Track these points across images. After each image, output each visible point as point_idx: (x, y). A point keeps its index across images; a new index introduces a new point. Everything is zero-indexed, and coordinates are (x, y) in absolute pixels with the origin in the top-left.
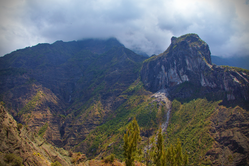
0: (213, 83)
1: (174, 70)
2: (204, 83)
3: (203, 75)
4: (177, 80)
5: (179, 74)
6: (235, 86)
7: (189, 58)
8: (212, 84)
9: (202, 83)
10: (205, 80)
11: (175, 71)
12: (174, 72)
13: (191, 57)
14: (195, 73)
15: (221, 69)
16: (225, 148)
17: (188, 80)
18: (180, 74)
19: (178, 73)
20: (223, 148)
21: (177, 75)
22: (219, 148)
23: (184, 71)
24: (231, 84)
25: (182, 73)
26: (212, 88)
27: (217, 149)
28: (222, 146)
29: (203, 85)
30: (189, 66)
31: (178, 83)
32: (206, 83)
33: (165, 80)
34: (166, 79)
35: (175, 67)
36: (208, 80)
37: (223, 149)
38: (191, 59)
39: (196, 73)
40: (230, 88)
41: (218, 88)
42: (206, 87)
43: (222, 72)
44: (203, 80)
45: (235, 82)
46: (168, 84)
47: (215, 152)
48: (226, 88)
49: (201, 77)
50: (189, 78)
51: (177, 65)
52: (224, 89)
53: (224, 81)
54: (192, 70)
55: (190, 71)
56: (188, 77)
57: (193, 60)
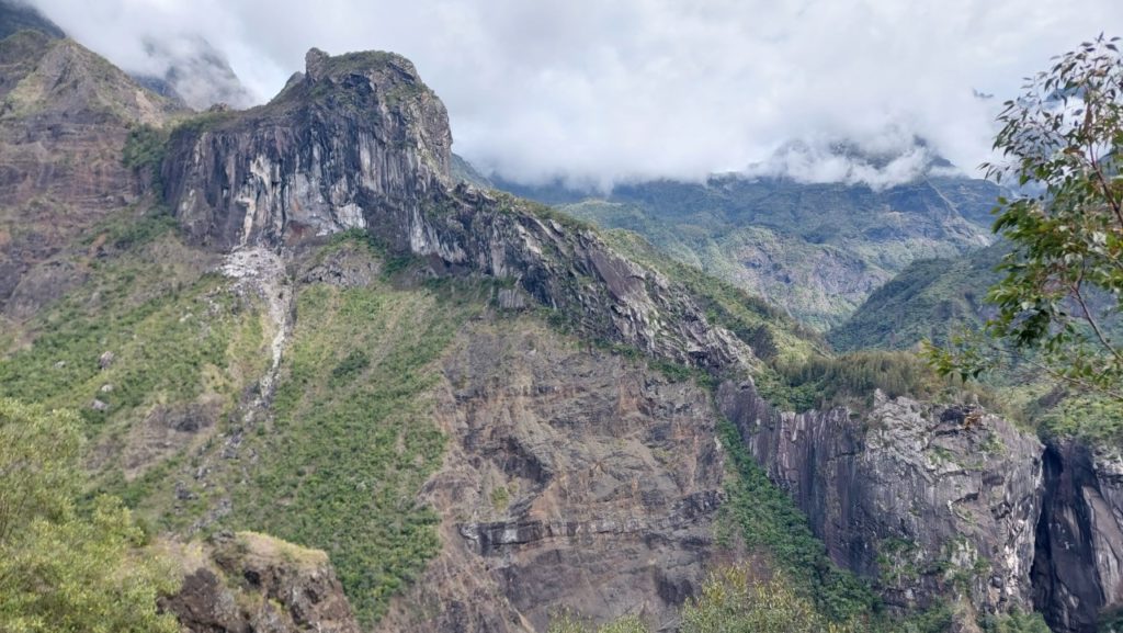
0: (455, 245)
1: (308, 178)
2: (422, 244)
3: (422, 212)
4: (318, 217)
5: (328, 199)
6: (526, 264)
7: (374, 142)
8: (451, 248)
9: (413, 241)
10: (425, 230)
11: (314, 183)
12: (310, 188)
13: (381, 143)
14: (392, 204)
15: (485, 201)
16: (485, 464)
17: (361, 223)
18: (334, 200)
19: (325, 192)
20: (476, 464)
21: (320, 199)
22: (464, 467)
23: (350, 189)
24: (514, 257)
25: (340, 197)
26: (448, 264)
27: (459, 468)
28: (477, 460)
29: (416, 248)
30: (371, 173)
31: (324, 233)
32: (430, 243)
33: (270, 214)
34: (274, 209)
35: (317, 168)
36: (439, 233)
37: (477, 467)
38: (379, 150)
39: (396, 200)
40: (512, 269)
41: (468, 264)
42: (427, 256)
43: (487, 211)
44: (419, 231)
45: (529, 252)
46: (283, 230)
47: (452, 478)
48: (496, 269)
49: (411, 220)
50: (366, 218)
51: (322, 162)
52: (489, 271)
53: (493, 243)
54: (381, 191)
55: (372, 192)
56: (363, 212)
57: (387, 155)
